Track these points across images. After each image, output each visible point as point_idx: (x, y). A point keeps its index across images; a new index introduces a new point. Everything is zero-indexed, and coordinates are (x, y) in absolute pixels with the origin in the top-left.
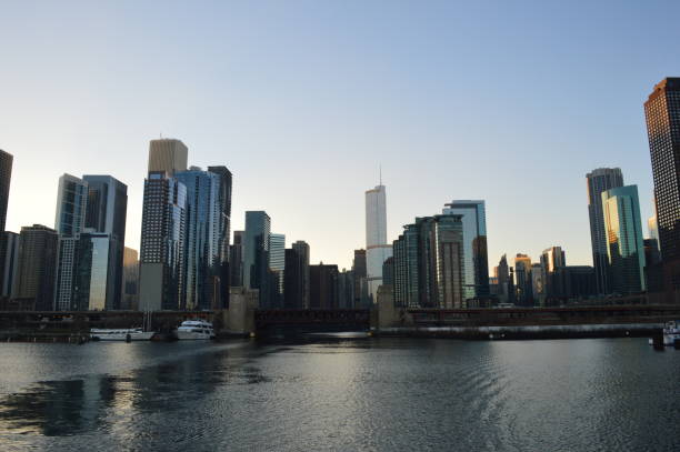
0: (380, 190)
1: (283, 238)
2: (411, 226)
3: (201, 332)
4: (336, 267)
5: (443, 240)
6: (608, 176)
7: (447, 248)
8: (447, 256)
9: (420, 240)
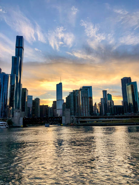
0: (61, 84)
1: (32, 96)
2: (71, 93)
3: (3, 126)
4: (48, 106)
5: (82, 96)
6: (127, 79)
7: (84, 98)
8: (84, 101)
9: (74, 97)
